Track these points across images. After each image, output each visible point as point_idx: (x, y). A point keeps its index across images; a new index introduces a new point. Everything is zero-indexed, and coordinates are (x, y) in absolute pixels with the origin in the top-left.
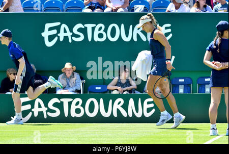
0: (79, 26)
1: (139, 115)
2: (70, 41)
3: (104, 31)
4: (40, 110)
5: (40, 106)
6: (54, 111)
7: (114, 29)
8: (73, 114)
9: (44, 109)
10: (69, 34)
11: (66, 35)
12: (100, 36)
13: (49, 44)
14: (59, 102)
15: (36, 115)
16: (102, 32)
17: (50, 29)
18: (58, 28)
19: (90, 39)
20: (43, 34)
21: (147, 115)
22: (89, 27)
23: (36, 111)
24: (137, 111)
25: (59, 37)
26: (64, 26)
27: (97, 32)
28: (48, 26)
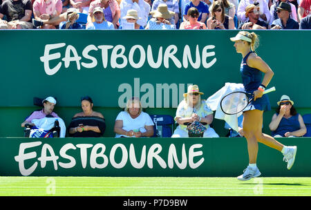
0: (91, 47)
1: (182, 166)
2: (79, 68)
3: (124, 54)
4: (49, 159)
5: (48, 154)
6: (68, 161)
7: (137, 51)
8: (94, 165)
9: (54, 158)
10: (77, 58)
11: (73, 59)
12: (120, 61)
13: (50, 72)
14: (75, 148)
15: (43, 165)
16: (121, 55)
17: (52, 52)
18: (62, 51)
19: (105, 66)
20: (42, 59)
21: (194, 166)
22: (104, 49)
23: (44, 160)
24: (180, 161)
25: (63, 63)
26: (70, 47)
27: (114, 56)
28: (48, 47)
